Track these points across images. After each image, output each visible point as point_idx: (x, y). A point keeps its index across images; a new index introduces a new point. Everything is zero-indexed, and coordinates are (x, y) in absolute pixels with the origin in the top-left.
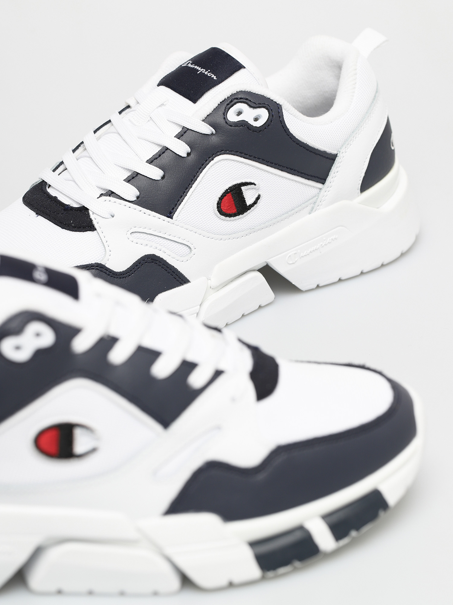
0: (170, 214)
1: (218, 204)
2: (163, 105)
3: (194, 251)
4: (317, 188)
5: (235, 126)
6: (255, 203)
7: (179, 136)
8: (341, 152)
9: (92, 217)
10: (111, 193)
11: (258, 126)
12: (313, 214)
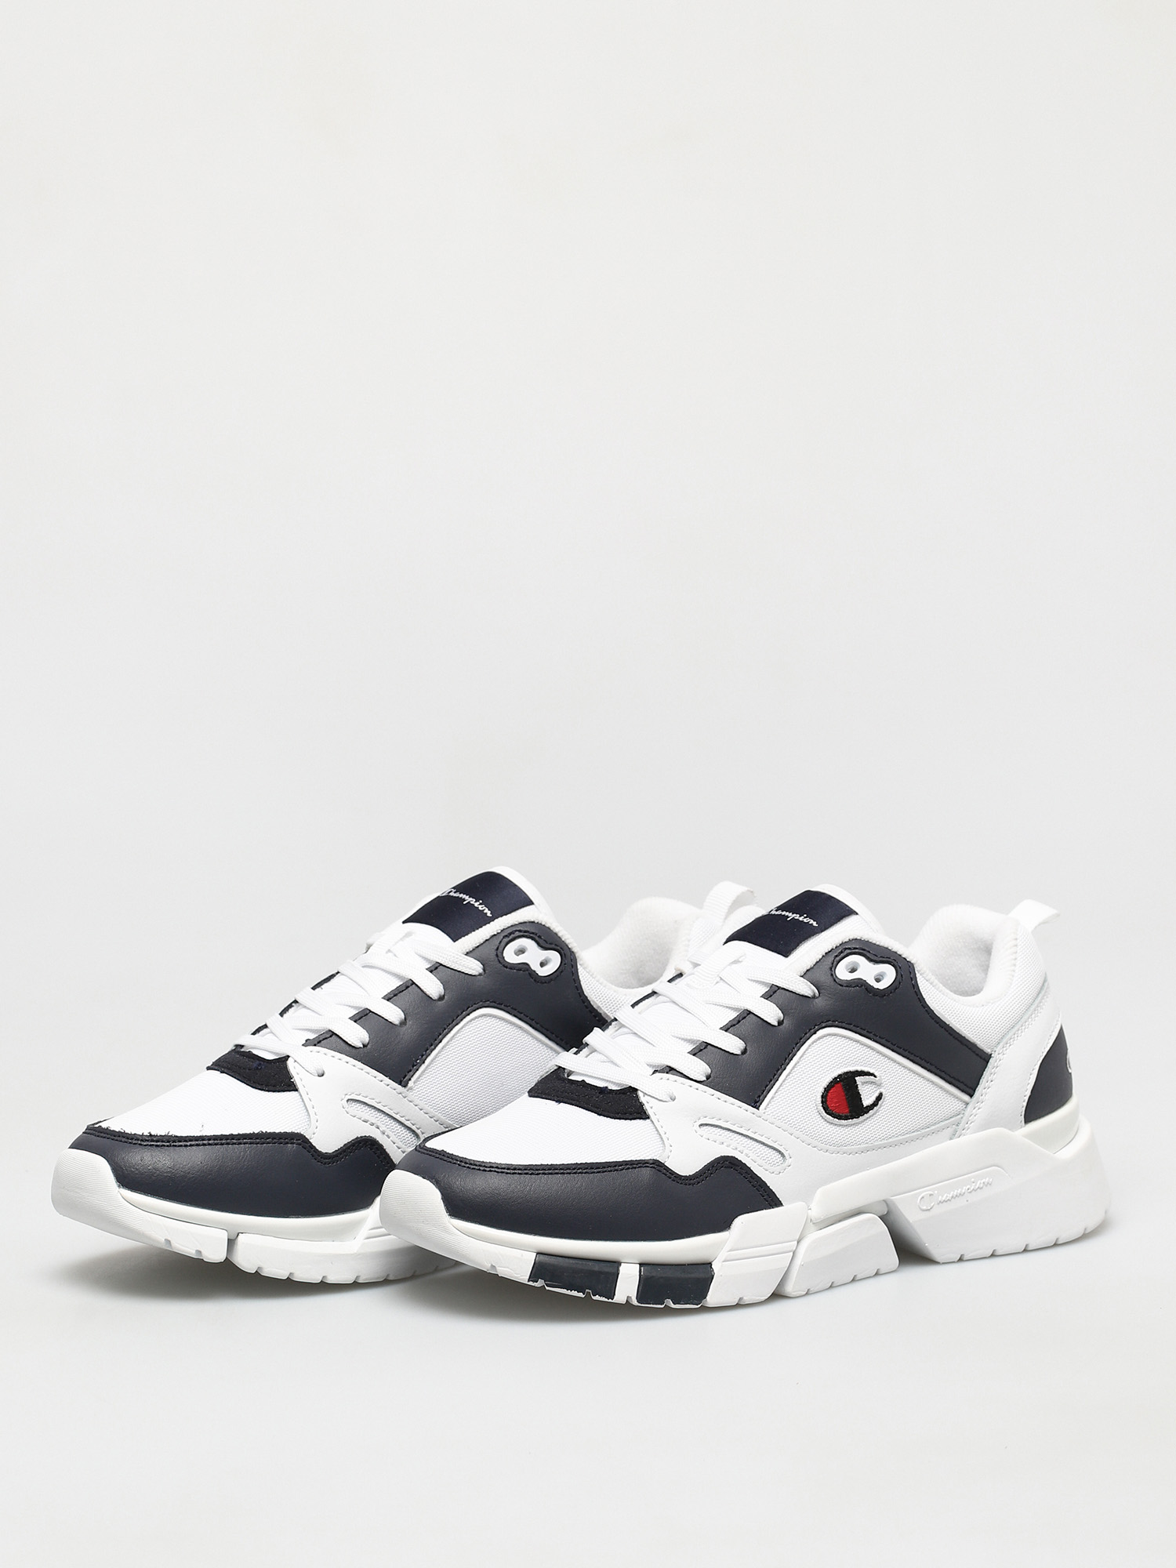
0: (756, 1103)
1: (822, 1097)
2: (736, 962)
3: (788, 1161)
4: (961, 1100)
5: (847, 986)
6: (875, 1104)
7: (768, 996)
8: (997, 1053)
9: (643, 1099)
10: (670, 1070)
11: (882, 988)
12: (955, 1141)
